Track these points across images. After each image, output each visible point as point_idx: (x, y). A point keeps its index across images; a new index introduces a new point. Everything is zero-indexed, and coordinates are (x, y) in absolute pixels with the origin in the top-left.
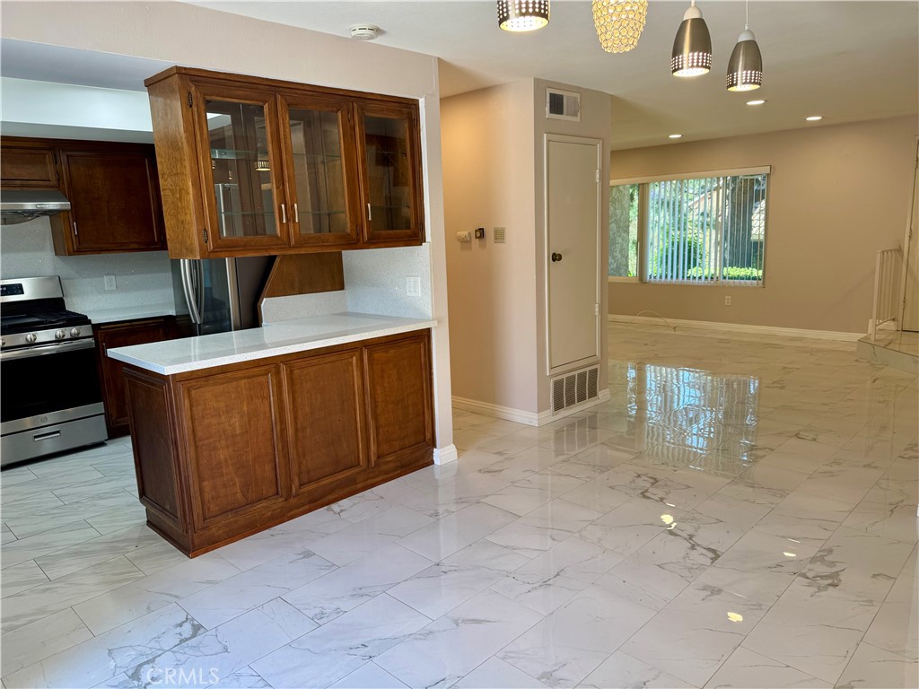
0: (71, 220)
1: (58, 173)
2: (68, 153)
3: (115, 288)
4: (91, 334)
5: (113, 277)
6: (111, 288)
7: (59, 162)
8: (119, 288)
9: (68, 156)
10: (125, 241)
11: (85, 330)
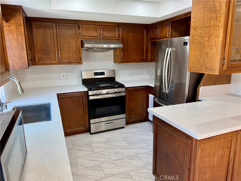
0: (121, 51)
1: (119, 35)
2: (123, 28)
3: (129, 74)
4: (125, 91)
5: (129, 70)
6: (128, 74)
7: (119, 31)
8: (130, 74)
9: (122, 29)
10: (135, 59)
11: (123, 90)
